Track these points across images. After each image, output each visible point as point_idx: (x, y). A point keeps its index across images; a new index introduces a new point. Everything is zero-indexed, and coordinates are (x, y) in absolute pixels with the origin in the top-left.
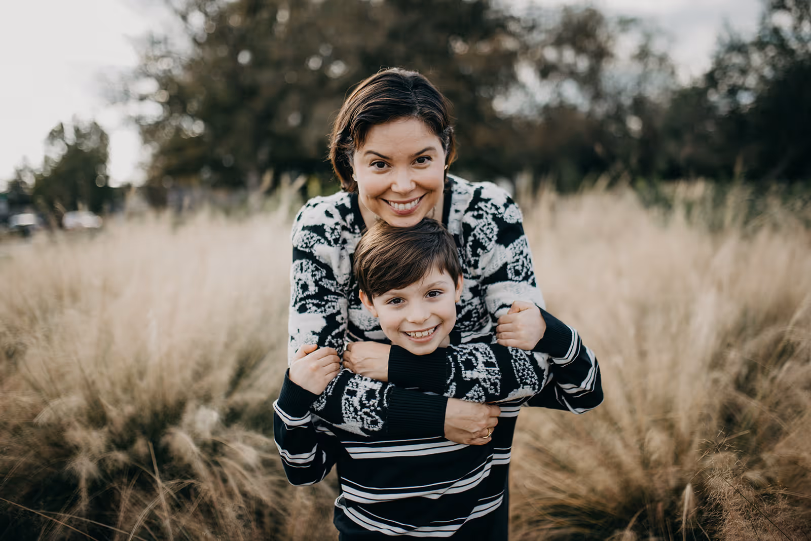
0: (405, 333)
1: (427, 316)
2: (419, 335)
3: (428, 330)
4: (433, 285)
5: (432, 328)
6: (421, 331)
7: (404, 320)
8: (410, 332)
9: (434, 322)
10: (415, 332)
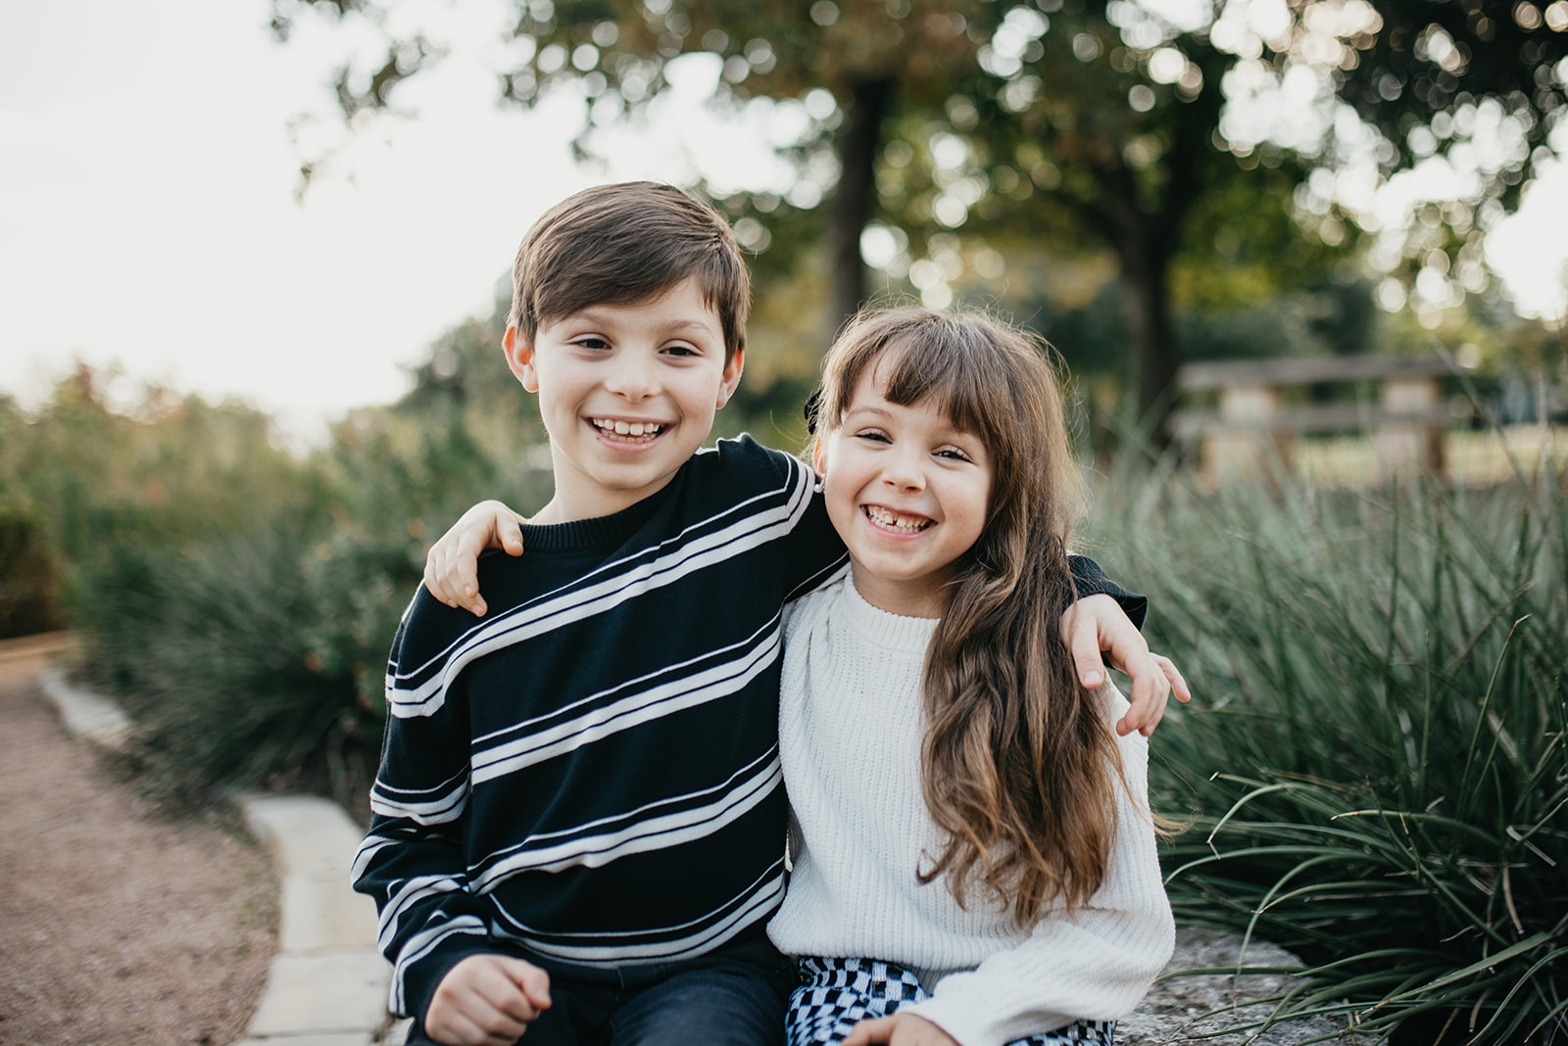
0: (590, 421)
1: (655, 390)
2: (621, 428)
3: (645, 423)
4: (684, 325)
5: (655, 423)
6: (630, 422)
7: (597, 387)
8: (604, 419)
9: (661, 411)
10: (614, 420)
